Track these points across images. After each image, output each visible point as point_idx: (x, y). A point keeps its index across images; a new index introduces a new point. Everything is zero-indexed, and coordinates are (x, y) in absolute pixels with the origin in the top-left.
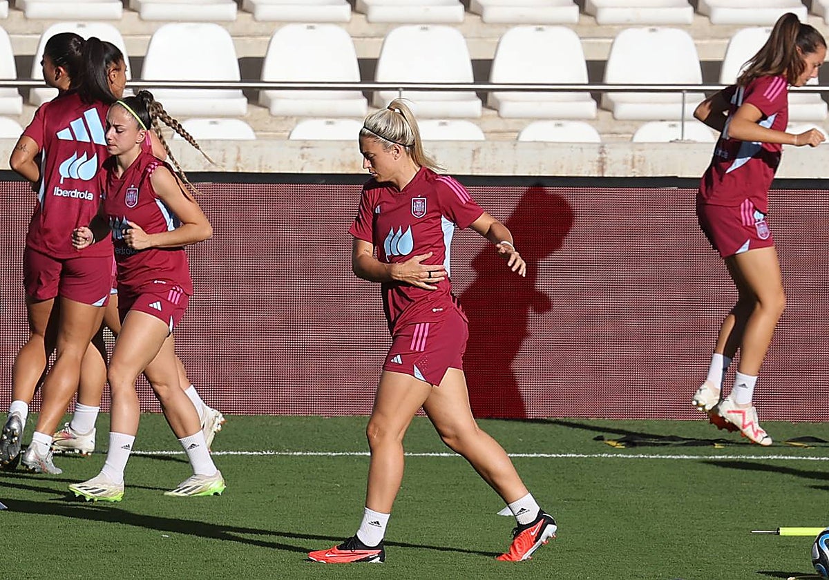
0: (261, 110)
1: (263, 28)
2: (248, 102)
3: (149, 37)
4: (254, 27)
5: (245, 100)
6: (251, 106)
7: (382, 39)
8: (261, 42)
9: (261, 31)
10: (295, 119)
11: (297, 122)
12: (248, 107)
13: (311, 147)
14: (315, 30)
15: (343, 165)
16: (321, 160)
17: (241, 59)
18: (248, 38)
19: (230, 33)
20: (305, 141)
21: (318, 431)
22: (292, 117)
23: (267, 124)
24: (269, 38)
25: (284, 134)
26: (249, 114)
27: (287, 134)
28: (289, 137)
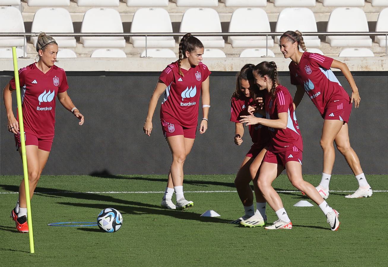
0: (327, 44)
1: (326, 9)
2: (321, 41)
3: (278, 14)
4: (323, 9)
5: (320, 40)
6: (322, 43)
7: (379, 13)
8: (326, 15)
9: (326, 11)
10: (341, 48)
11: (342, 49)
12: (321, 44)
13: (349, 60)
14: (349, 10)
15: (362, 67)
16: (353, 66)
17: (318, 22)
18: (321, 14)
19: (313, 12)
20: (345, 57)
21: (353, 181)
22: (340, 47)
23: (329, 50)
24: (330, 14)
25: (337, 54)
26: (322, 46)
27: (338, 54)
28: (339, 56)
